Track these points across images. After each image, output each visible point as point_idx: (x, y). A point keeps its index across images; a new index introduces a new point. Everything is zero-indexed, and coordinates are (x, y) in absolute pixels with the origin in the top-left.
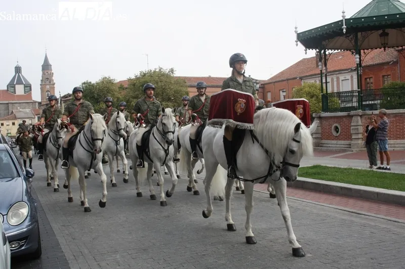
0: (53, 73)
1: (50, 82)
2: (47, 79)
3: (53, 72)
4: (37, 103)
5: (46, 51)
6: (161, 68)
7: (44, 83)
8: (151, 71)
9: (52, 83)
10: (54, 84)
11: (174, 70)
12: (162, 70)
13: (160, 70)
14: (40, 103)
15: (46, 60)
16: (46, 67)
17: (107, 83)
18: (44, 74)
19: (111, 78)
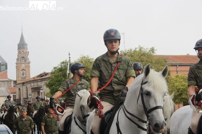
0: (28, 52)
1: (25, 61)
2: (23, 57)
3: (28, 50)
4: (12, 82)
5: (22, 31)
6: (142, 47)
7: (19, 62)
8: (131, 50)
9: (27, 62)
10: (29, 63)
11: (155, 49)
12: (142, 50)
13: (140, 49)
14: (15, 82)
15: (22, 39)
16: (22, 46)
17: (86, 62)
18: (19, 53)
19: (90, 58)
